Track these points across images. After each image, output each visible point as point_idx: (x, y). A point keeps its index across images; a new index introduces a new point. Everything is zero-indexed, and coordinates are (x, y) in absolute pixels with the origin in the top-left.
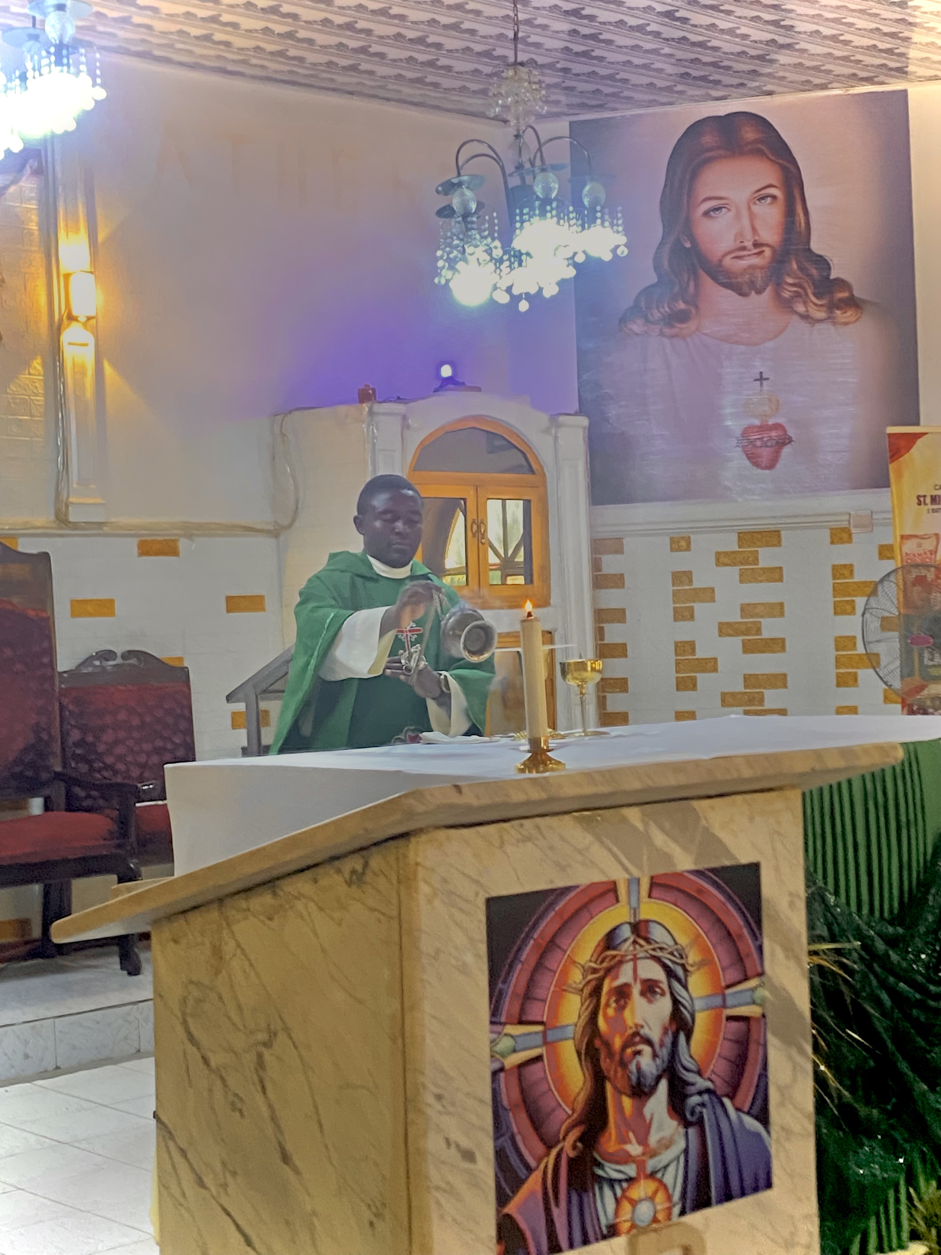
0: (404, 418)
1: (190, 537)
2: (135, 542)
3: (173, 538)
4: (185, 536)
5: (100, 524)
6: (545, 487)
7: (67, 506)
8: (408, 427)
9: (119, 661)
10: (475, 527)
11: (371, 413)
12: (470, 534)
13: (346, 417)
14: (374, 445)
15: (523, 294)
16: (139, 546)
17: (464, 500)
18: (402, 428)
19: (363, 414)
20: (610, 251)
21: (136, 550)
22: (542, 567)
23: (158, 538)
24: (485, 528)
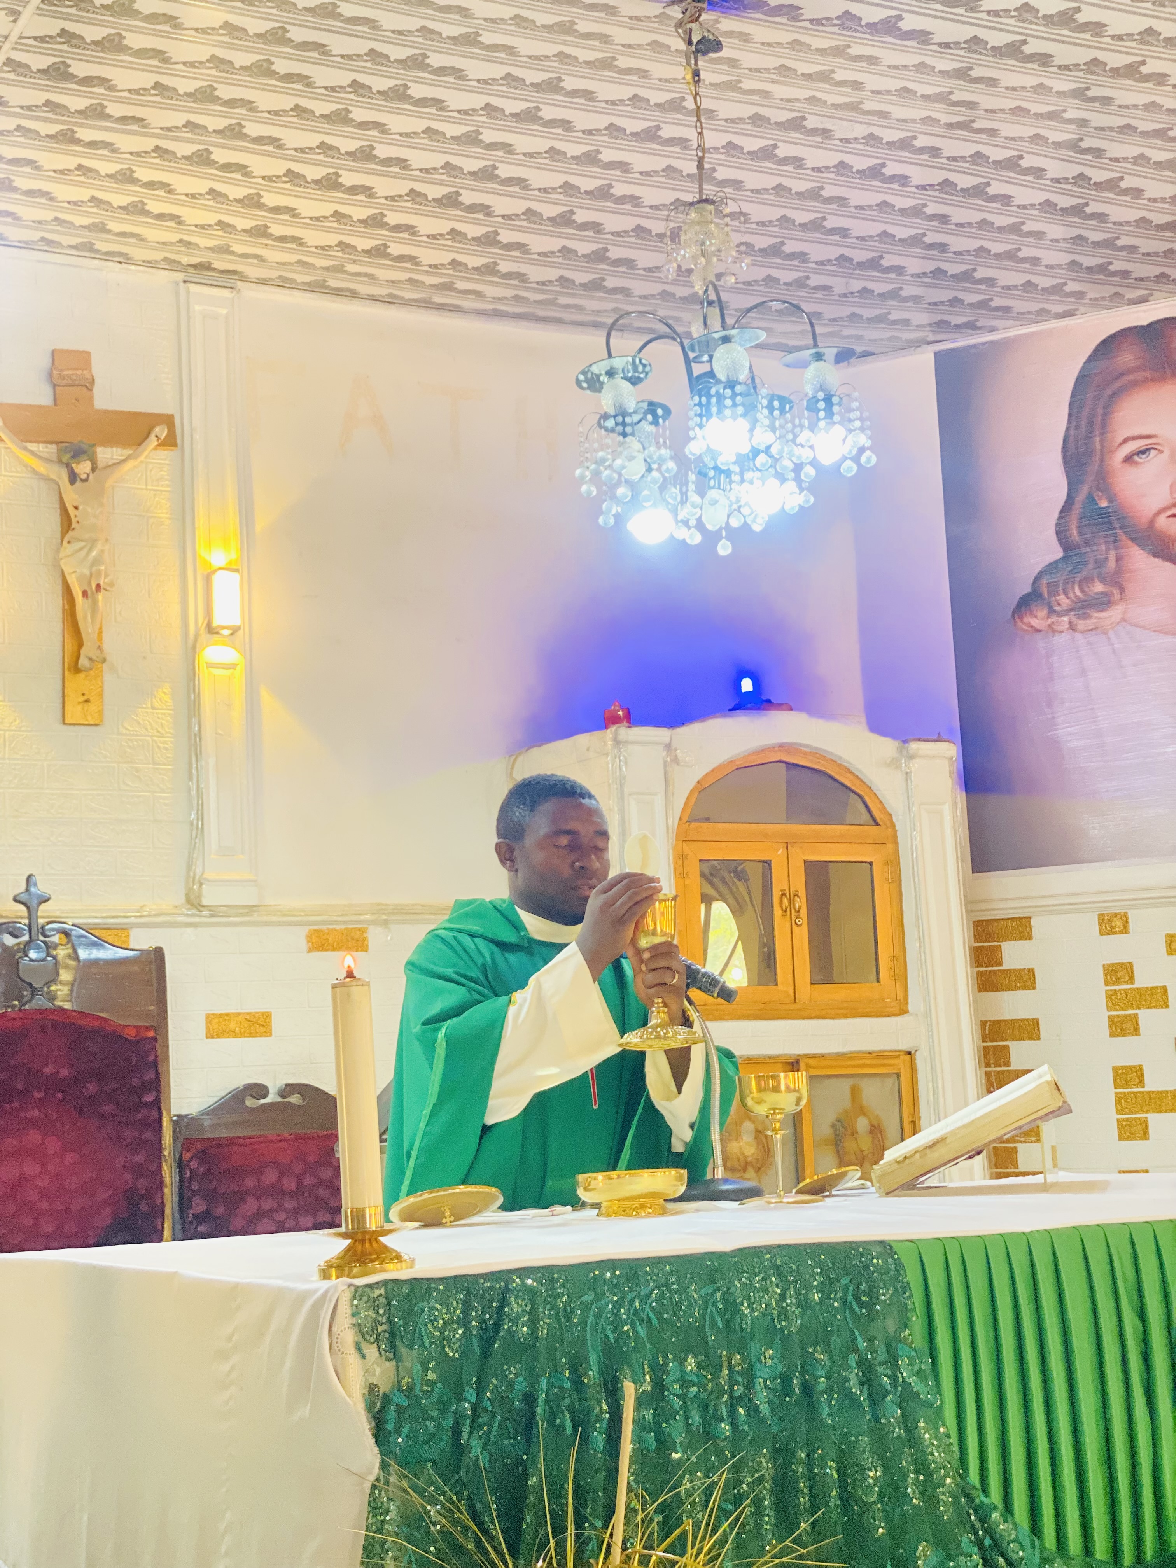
0: (668, 747)
1: (386, 923)
2: (303, 932)
3: (359, 926)
4: (375, 923)
5: (251, 909)
6: (896, 843)
7: (201, 884)
8: (676, 760)
9: (272, 1098)
10: (785, 901)
11: (617, 742)
12: (777, 912)
13: (588, 749)
14: (622, 785)
15: (721, 529)
16: (309, 937)
17: (768, 863)
18: (665, 762)
19: (605, 744)
20: (851, 459)
21: (303, 945)
22: (893, 958)
23: (338, 927)
24: (801, 903)
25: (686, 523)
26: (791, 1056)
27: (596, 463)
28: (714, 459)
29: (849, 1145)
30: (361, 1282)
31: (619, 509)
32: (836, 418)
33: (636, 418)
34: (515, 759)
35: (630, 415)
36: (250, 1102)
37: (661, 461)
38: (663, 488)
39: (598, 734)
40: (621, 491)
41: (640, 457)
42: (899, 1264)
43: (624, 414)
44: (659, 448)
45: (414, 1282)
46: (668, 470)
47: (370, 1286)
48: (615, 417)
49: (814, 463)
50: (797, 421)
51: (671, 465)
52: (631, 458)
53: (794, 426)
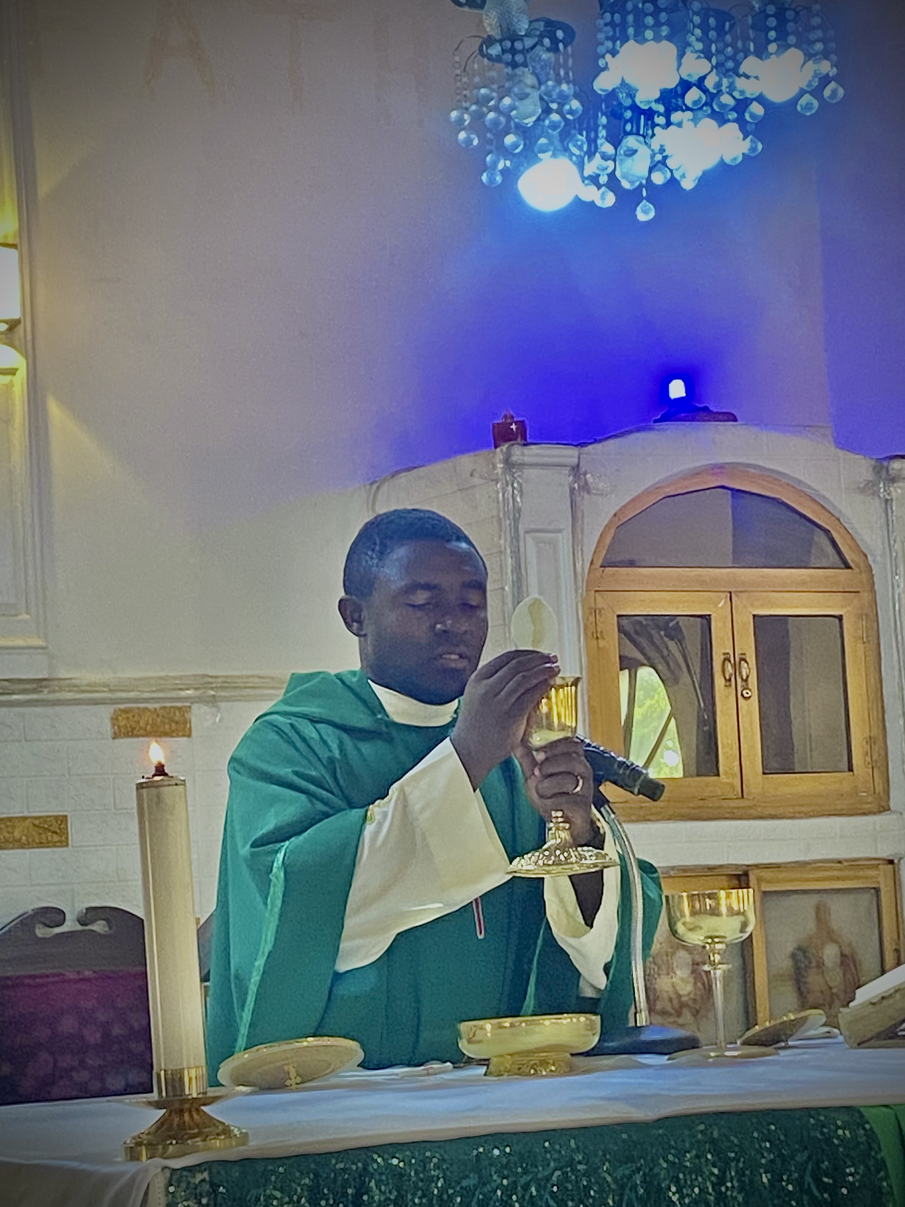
0: (576, 469)
1: (213, 701)
2: (106, 712)
3: (179, 705)
4: (199, 700)
5: (40, 684)
6: (873, 591)
8: (586, 487)
9: (70, 925)
10: (729, 669)
11: (509, 464)
12: (719, 682)
13: (472, 475)
14: (516, 521)
15: (641, 186)
16: (114, 720)
17: (706, 619)
18: (572, 490)
19: (494, 467)
20: (811, 93)
21: (107, 728)
22: (871, 740)
23: (151, 706)
24: (750, 669)
25: (594, 180)
26: (737, 866)
27: (477, 103)
28: (632, 96)
29: (814, 980)
30: (177, 1164)
31: (508, 163)
32: (792, 39)
33: (529, 42)
34: (378, 488)
35: (521, 38)
36: (41, 932)
37: (563, 99)
38: (565, 135)
39: (484, 453)
40: (510, 139)
41: (535, 95)
42: (871, 1135)
43: (514, 37)
44: (559, 82)
45: (247, 1162)
46: (571, 112)
47: (191, 1169)
48: (501, 41)
49: (761, 99)
50: (740, 44)
51: (575, 104)
52: (523, 97)
53: (736, 51)
